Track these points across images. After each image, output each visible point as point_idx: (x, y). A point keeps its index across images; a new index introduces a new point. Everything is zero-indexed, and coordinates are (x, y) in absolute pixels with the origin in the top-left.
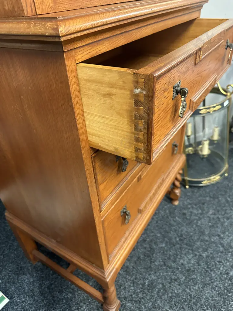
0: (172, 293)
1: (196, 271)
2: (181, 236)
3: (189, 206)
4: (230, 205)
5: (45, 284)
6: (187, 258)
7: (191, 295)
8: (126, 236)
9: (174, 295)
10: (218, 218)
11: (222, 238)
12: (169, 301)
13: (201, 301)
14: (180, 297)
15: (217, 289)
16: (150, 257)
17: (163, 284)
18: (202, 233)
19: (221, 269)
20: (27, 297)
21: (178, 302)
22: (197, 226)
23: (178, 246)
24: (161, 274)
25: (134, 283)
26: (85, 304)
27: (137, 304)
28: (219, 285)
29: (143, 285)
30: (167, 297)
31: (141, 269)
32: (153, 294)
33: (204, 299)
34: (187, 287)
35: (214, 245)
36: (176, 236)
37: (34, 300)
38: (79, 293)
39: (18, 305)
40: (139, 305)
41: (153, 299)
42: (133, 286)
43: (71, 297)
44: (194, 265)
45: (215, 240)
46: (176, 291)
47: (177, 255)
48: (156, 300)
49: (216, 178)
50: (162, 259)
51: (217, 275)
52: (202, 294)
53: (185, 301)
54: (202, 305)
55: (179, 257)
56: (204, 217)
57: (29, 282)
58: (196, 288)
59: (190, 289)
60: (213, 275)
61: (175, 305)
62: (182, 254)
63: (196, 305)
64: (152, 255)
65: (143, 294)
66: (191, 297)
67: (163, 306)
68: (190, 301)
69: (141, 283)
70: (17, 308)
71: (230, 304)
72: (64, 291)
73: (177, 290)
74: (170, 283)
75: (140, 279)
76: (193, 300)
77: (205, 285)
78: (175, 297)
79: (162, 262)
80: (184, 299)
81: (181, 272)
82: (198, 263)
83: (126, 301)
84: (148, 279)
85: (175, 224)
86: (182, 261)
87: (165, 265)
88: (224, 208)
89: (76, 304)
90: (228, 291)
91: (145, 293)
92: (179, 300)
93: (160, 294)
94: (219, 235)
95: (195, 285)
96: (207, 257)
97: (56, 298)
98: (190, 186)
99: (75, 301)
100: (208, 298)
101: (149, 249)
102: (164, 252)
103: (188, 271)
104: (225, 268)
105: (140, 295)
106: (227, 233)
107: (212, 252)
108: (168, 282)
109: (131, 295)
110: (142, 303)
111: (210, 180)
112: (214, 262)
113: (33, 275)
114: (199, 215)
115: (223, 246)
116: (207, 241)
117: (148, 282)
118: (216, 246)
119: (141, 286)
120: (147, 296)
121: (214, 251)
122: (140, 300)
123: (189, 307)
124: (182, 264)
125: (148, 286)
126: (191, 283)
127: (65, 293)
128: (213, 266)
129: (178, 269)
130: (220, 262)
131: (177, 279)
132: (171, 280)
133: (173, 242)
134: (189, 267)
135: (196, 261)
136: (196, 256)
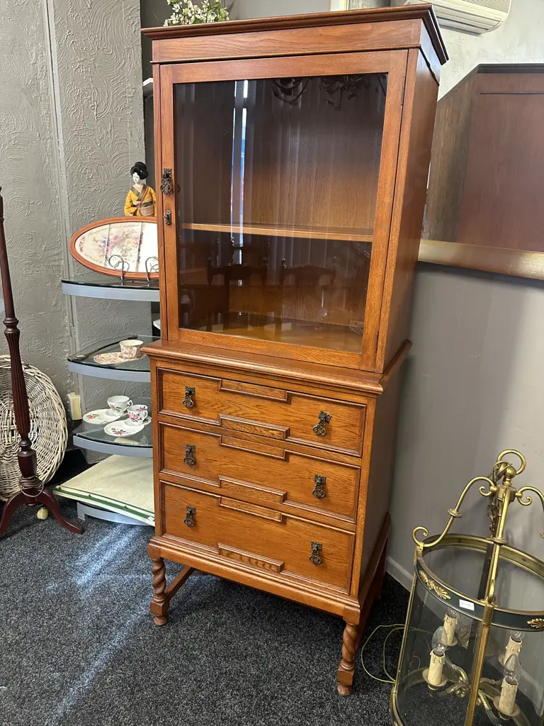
0: (182, 681)
6: (235, 705)
16: (233, 656)
17: (194, 671)
24: (208, 669)
25: (195, 639)
29: (193, 649)
30: (177, 676)
31: (214, 646)
32: (181, 660)
36: (273, 690)
41: (175, 660)
42: (191, 638)
47: (237, 690)
48: (174, 663)
50: (230, 670)
52: (180, 719)
53: (171, 697)
55: (235, 692)
59: (187, 704)
61: (167, 684)
62: (241, 697)
64: (237, 659)
69: (194, 646)
74: (196, 680)
82: (226, 719)
84: (201, 653)
85: (297, 688)
86: (228, 696)
91: (182, 652)
93: (180, 668)
102: (241, 672)
103: (214, 703)
105: (180, 646)
109: (179, 637)
119: (191, 646)
120: (179, 653)
125: (190, 654)
131: (200, 688)
132: (199, 681)
133: (261, 686)
134: (219, 705)
135: (229, 716)
136: (238, 717)
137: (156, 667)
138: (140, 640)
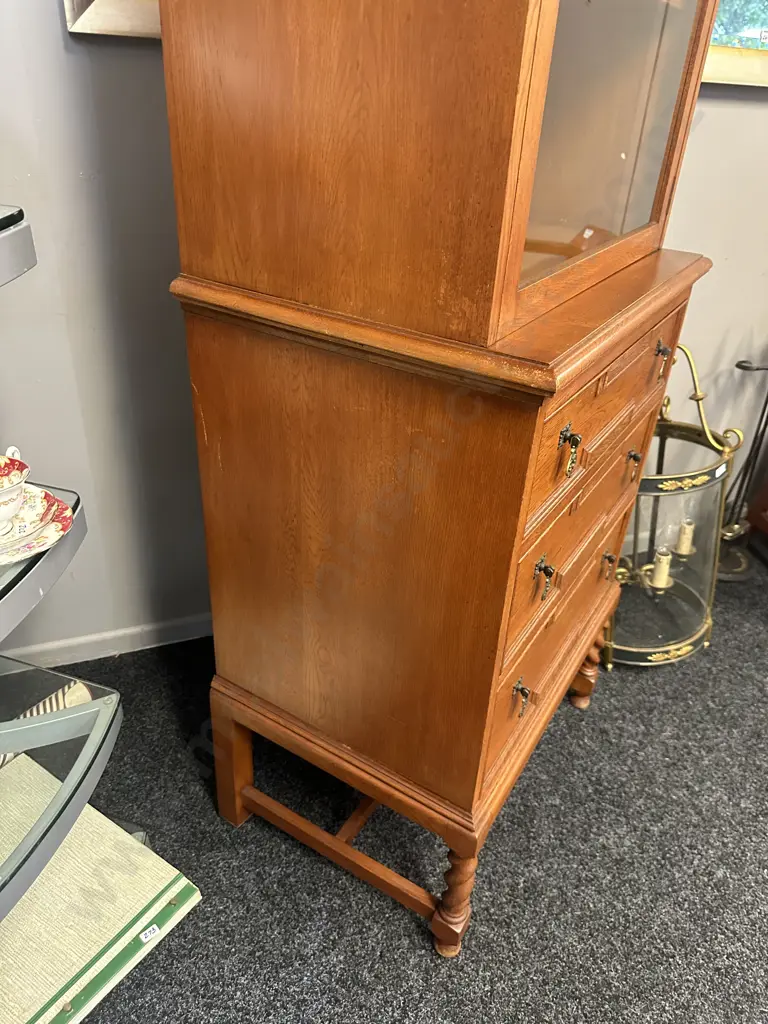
0: (582, 909)
1: (636, 865)
2: (599, 782)
3: (616, 714)
4: (714, 718)
5: (270, 875)
6: (616, 833)
7: (626, 916)
8: (509, 746)
9: (588, 913)
10: (686, 747)
11: (697, 794)
12: (576, 925)
13: (650, 929)
14: (601, 918)
15: (686, 906)
16: (526, 826)
17: (560, 888)
18: (650, 779)
19: (696, 862)
20: (230, 901)
21: (598, 930)
22: (635, 761)
23: (593, 806)
24: (556, 866)
25: (490, 883)
26: (377, 922)
27: (501, 927)
28: (692, 897)
29: (513, 887)
30: (572, 918)
31: (506, 851)
32: (538, 909)
33: (659, 926)
34: (618, 899)
35: (679, 809)
36: (586, 781)
37: (248, 910)
38: (360, 899)
39: (208, 918)
40: (507, 931)
41: (540, 919)
42: (490, 889)
43: (339, 905)
44: (631, 849)
45: (679, 797)
46: (591, 906)
47: (591, 826)
48: (545, 922)
49: (684, 649)
50: (554, 834)
51: (686, 876)
52: (652, 914)
53: (614, 928)
54: (653, 937)
55: (595, 830)
56: (651, 742)
57: (229, 867)
58: (639, 900)
59: (624, 903)
60: (677, 875)
62: (602, 823)
63: (639, 937)
64: (531, 821)
65: (514, 907)
66: (627, 921)
67: (562, 936)
68: (626, 928)
69: (507, 884)
70: (208, 926)
71: (716, 938)
72: (322, 893)
73: (593, 903)
74: (577, 887)
75: (506, 876)
76: (632, 926)
77: (658, 896)
78: (591, 917)
79: (556, 839)
80: (611, 924)
81: (602, 865)
82: (640, 847)
83: (476, 920)
84: (523, 875)
85: (582, 753)
86: (602, 840)
87: (562, 846)
88: (701, 726)
89: (354, 923)
90: (711, 911)
91: (520, 906)
92: (599, 925)
93: (555, 910)
94: (688, 787)
95: (635, 894)
96: (663, 833)
97: (302, 907)
98: (617, 666)
99: (351, 915)
100: (667, 924)
101: (522, 808)
102: (558, 818)
103: (617, 862)
104: (704, 860)
105: (508, 909)
106: (709, 783)
107: (674, 824)
108: (571, 884)
109: (487, 909)
110: (512, 926)
111: (667, 652)
112: (679, 846)
113: (238, 854)
114: (640, 737)
115: (699, 813)
116: (661, 798)
117: (525, 881)
118: (682, 812)
119: (507, 890)
120: (524, 912)
121: (678, 821)
122: (508, 920)
123: (622, 942)
124: (604, 847)
125: (525, 892)
126: (626, 890)
127: (323, 896)
128: (676, 855)
129: (595, 857)
130: (691, 847)
131: (593, 880)
132: (579, 880)
133: (581, 795)
134: (619, 854)
135: (635, 843)
136: (635, 830)
137: (556, 955)
138: (492, 991)
